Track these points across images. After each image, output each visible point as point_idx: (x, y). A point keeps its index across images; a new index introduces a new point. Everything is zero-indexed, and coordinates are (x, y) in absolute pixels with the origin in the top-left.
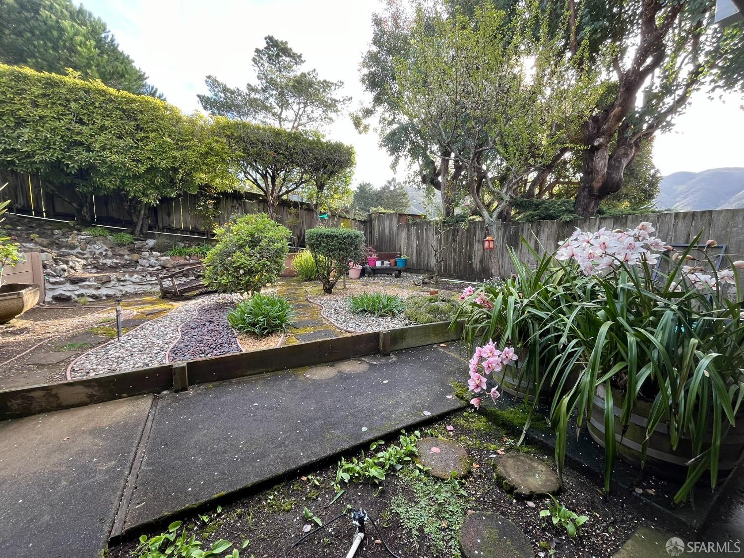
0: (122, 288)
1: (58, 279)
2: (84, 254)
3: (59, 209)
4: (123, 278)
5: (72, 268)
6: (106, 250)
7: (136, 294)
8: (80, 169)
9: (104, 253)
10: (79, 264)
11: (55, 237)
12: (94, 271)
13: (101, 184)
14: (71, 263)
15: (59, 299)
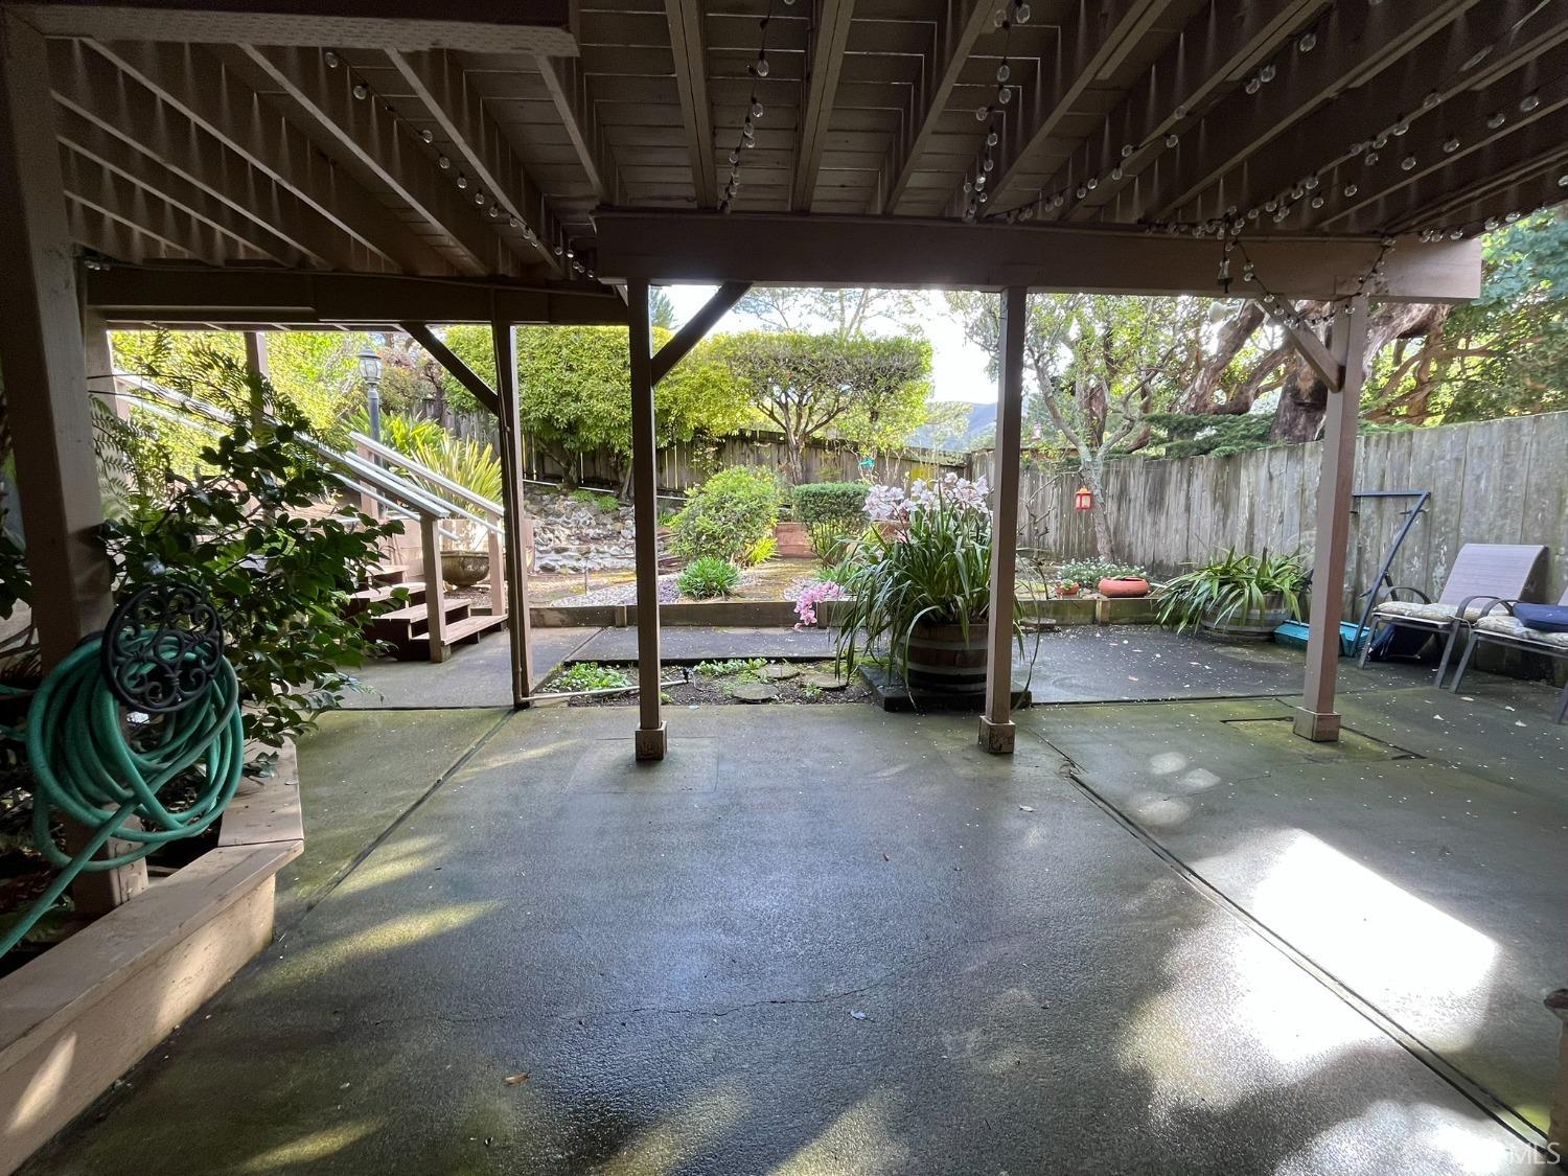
0: (600, 561)
1: (544, 548)
2: (569, 523)
3: (549, 470)
4: (601, 550)
5: (557, 537)
6: (590, 519)
7: (614, 569)
8: (569, 424)
9: (588, 522)
10: (563, 533)
11: (544, 503)
12: (577, 542)
13: (587, 438)
14: (556, 532)
15: (545, 568)
